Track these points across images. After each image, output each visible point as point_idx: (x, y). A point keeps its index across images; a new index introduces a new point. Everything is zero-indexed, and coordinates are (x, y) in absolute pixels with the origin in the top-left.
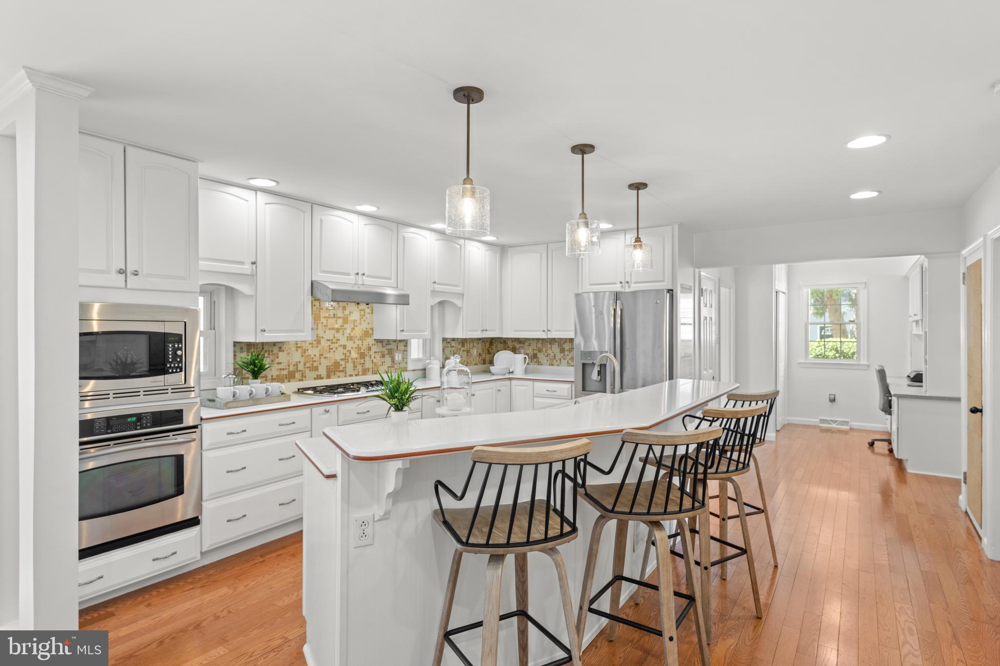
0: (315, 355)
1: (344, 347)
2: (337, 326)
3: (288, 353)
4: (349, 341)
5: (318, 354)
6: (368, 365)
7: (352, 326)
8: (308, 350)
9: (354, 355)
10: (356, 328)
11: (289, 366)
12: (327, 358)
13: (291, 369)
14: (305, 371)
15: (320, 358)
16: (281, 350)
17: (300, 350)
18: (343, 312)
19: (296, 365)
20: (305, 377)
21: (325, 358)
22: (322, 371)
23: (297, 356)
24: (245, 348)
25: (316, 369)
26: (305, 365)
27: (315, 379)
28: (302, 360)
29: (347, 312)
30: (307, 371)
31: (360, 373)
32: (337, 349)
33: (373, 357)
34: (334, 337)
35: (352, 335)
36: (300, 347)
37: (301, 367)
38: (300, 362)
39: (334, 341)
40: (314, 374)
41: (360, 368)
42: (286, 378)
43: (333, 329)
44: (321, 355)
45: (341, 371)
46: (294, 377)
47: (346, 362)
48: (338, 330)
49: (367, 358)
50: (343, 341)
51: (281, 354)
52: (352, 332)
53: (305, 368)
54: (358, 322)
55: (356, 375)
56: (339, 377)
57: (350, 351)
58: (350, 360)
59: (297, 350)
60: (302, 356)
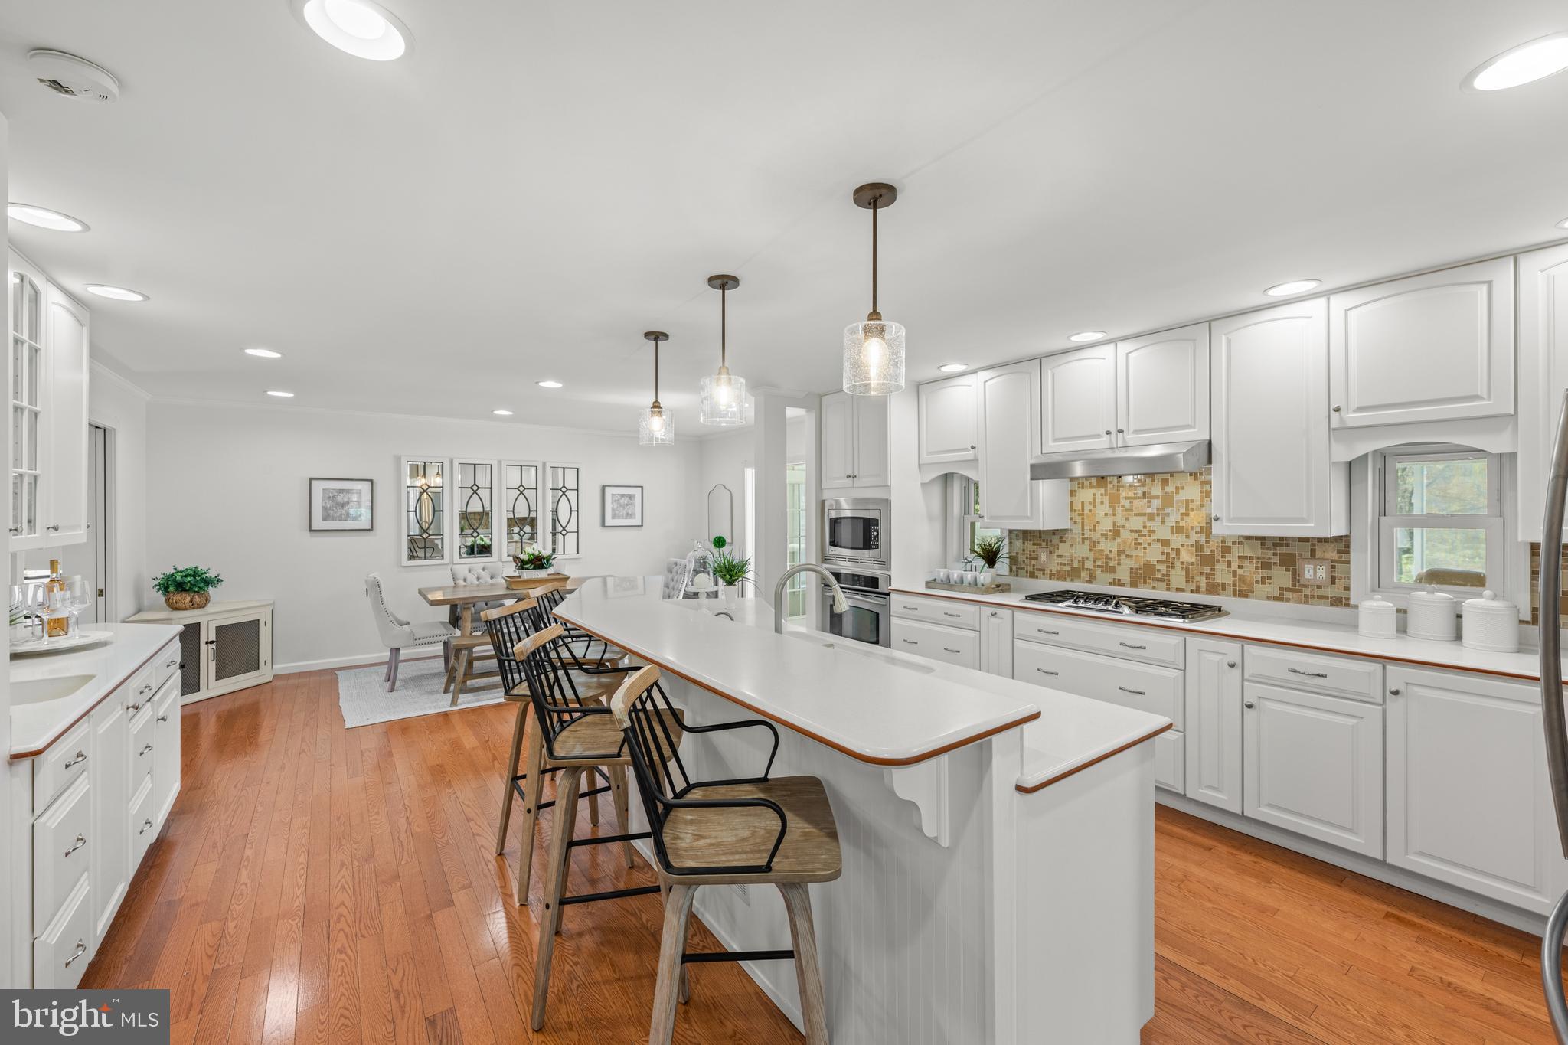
0: (1111, 551)
1: (1165, 543)
2: (1149, 510)
3: (1072, 545)
4: (1175, 535)
5: (1115, 550)
6: (1222, 575)
7: (1183, 510)
8: (1099, 543)
9: (1186, 556)
10: (1192, 514)
11: (1072, 561)
12: (1132, 556)
13: (1076, 565)
14: (1095, 571)
15: (1119, 556)
16: (1062, 540)
17: (1087, 543)
18: (1163, 489)
19: (1082, 561)
20: (1095, 578)
21: (1127, 556)
22: (1124, 574)
23: (1082, 550)
24: (1021, 535)
25: (1113, 570)
26: (1094, 562)
27: (1110, 584)
28: (1091, 556)
29: (1170, 488)
30: (1099, 571)
31: (1203, 589)
32: (1149, 544)
33: (1234, 566)
34: (1145, 527)
35: (1182, 524)
36: (1087, 538)
37: (1089, 564)
38: (1087, 558)
39: (1145, 532)
40: (1110, 577)
41: (1202, 581)
42: (1068, 576)
43: (1143, 515)
44: (1122, 552)
45: (1158, 580)
46: (1079, 577)
47: (1168, 567)
48: (1151, 517)
49: (1220, 567)
50: (1163, 533)
51: (1061, 545)
52: (1182, 519)
53: (1094, 566)
54: (1198, 503)
55: (1192, 591)
56: (1154, 588)
57: (1178, 551)
58: (1178, 564)
59: (1083, 542)
60: (1091, 550)
